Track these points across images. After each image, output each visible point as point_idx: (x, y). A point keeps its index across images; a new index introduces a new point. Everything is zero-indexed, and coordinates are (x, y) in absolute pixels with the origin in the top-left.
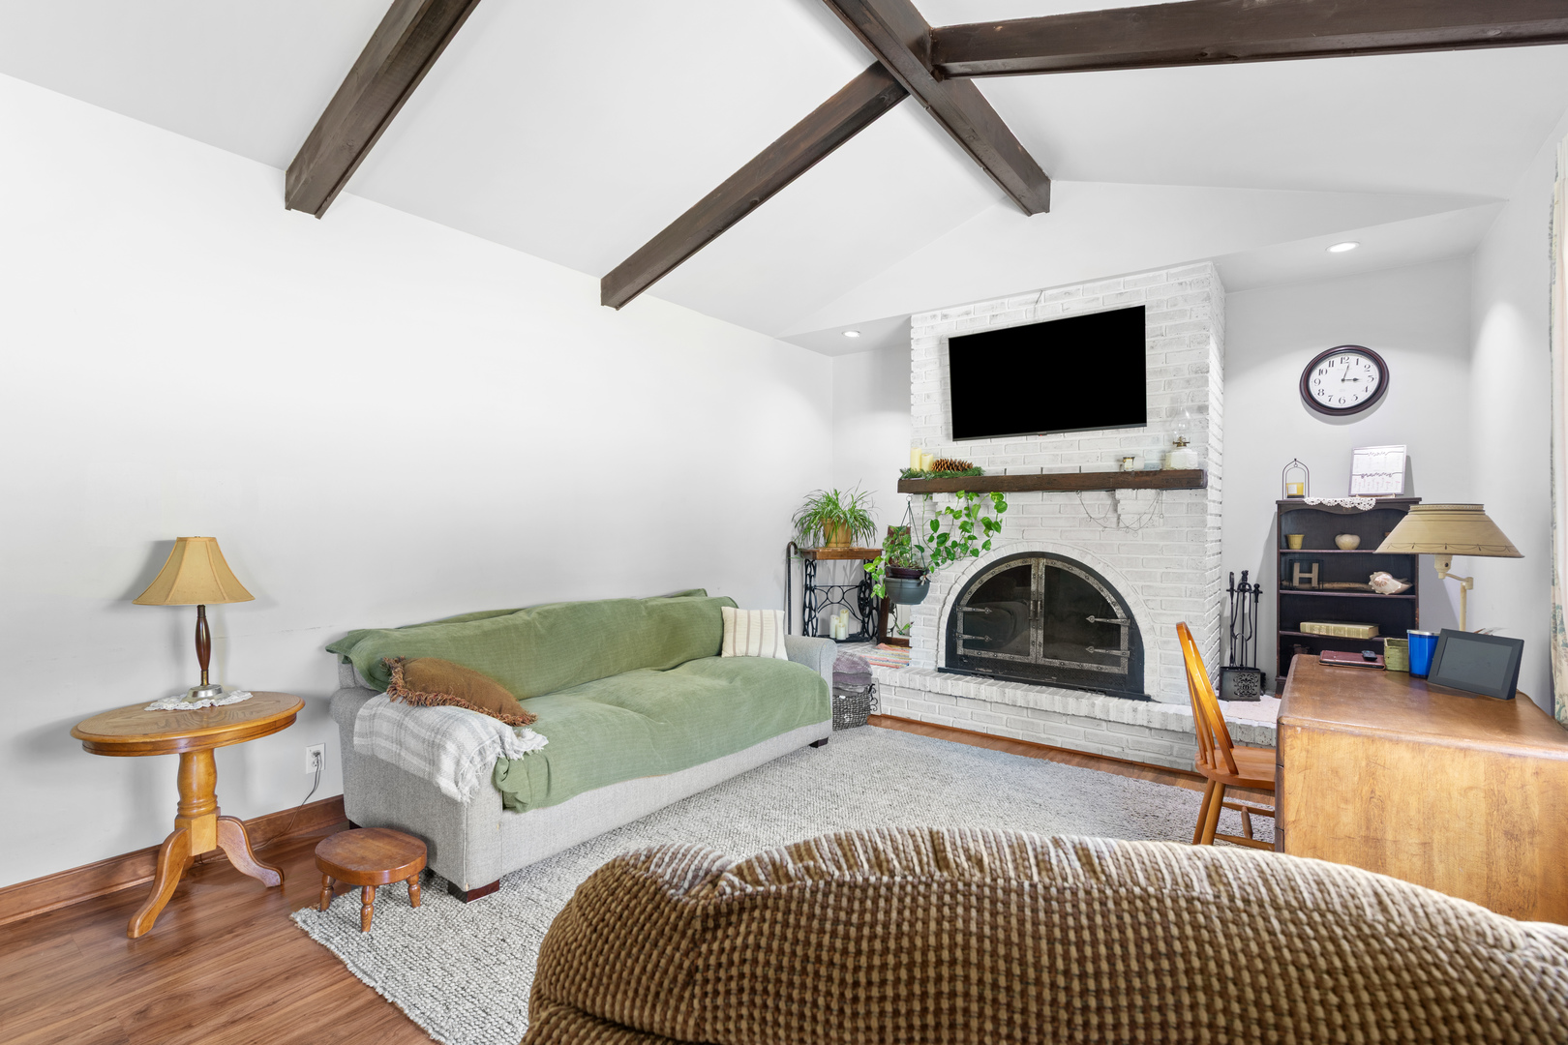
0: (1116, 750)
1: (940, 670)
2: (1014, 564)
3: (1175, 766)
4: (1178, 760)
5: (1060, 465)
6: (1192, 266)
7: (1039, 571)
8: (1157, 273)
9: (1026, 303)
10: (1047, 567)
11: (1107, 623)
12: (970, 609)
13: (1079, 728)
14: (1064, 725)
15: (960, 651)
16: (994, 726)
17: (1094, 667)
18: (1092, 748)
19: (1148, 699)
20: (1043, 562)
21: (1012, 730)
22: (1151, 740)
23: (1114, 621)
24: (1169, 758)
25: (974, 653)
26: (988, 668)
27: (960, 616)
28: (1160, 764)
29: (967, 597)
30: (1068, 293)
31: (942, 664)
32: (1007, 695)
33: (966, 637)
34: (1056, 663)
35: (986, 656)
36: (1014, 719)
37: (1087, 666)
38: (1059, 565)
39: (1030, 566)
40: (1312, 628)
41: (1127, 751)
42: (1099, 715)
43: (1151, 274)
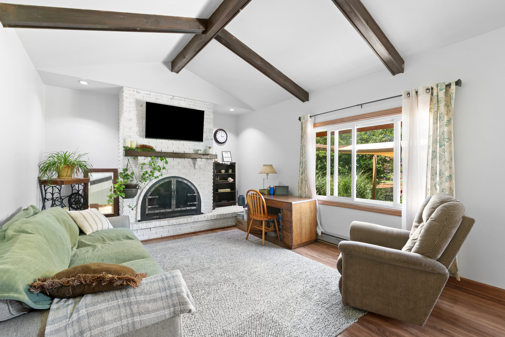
0: (199, 229)
1: (139, 221)
2: (166, 181)
3: (212, 228)
4: (212, 226)
5: (178, 150)
6: (210, 104)
7: (174, 182)
8: (203, 103)
9: (168, 98)
10: (176, 181)
11: (193, 195)
12: (151, 197)
13: (189, 226)
14: (186, 227)
15: (147, 212)
16: (164, 234)
17: (189, 208)
18: (193, 230)
19: (203, 213)
20: (175, 179)
21: (170, 233)
22: (207, 224)
23: (195, 194)
24: (210, 227)
25: (152, 212)
26: (157, 216)
27: (147, 200)
28: (209, 229)
29: (150, 193)
30: (181, 100)
31: (139, 218)
32: (170, 222)
33: (149, 207)
34: (179, 209)
35: (157, 212)
36: (171, 229)
37: (187, 208)
38: (180, 180)
39: (171, 181)
40: (221, 191)
41: (202, 228)
42: (197, 220)
43: (201, 102)
